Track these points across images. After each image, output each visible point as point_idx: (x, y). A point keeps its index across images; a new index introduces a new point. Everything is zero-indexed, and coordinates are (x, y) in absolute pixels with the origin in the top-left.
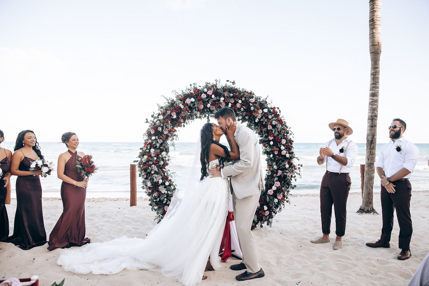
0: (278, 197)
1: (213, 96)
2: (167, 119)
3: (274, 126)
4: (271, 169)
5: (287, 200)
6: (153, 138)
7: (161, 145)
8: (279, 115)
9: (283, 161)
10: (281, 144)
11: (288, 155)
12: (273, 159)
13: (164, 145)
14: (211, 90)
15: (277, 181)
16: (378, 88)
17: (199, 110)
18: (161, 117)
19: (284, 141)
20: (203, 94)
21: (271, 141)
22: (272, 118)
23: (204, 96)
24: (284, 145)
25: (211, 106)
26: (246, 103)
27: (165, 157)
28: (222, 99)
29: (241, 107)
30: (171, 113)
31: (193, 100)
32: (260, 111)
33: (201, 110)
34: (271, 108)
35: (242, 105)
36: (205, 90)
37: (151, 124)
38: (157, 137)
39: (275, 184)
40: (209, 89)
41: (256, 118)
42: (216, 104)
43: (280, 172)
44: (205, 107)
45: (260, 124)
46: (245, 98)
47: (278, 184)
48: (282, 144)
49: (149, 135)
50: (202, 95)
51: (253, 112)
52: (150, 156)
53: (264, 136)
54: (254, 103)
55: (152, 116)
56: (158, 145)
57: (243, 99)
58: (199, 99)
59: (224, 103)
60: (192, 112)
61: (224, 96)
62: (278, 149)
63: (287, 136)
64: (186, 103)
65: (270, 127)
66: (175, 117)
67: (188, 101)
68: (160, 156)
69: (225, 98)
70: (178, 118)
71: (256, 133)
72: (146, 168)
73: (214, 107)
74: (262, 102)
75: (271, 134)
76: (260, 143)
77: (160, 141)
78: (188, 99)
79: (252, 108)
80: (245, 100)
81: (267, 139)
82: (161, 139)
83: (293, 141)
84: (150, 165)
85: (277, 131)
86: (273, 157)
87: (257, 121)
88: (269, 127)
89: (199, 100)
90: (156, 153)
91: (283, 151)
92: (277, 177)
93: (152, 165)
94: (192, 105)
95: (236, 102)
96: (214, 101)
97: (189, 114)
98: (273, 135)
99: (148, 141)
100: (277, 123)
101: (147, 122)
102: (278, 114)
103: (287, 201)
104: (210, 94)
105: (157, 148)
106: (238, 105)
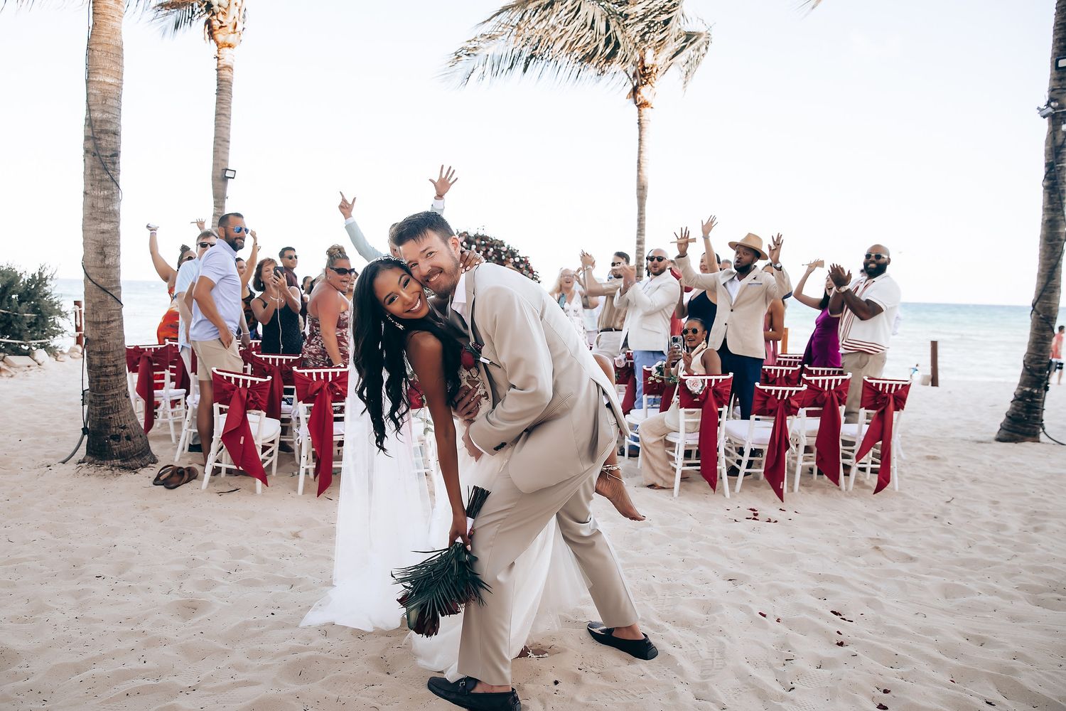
16: (644, 235)
26: (497, 252)
35: (493, 253)
46: (497, 245)
54: (505, 251)
57: (495, 247)
69: (476, 246)
74: (513, 252)
79: (503, 257)
80: (497, 249)
102: (529, 263)
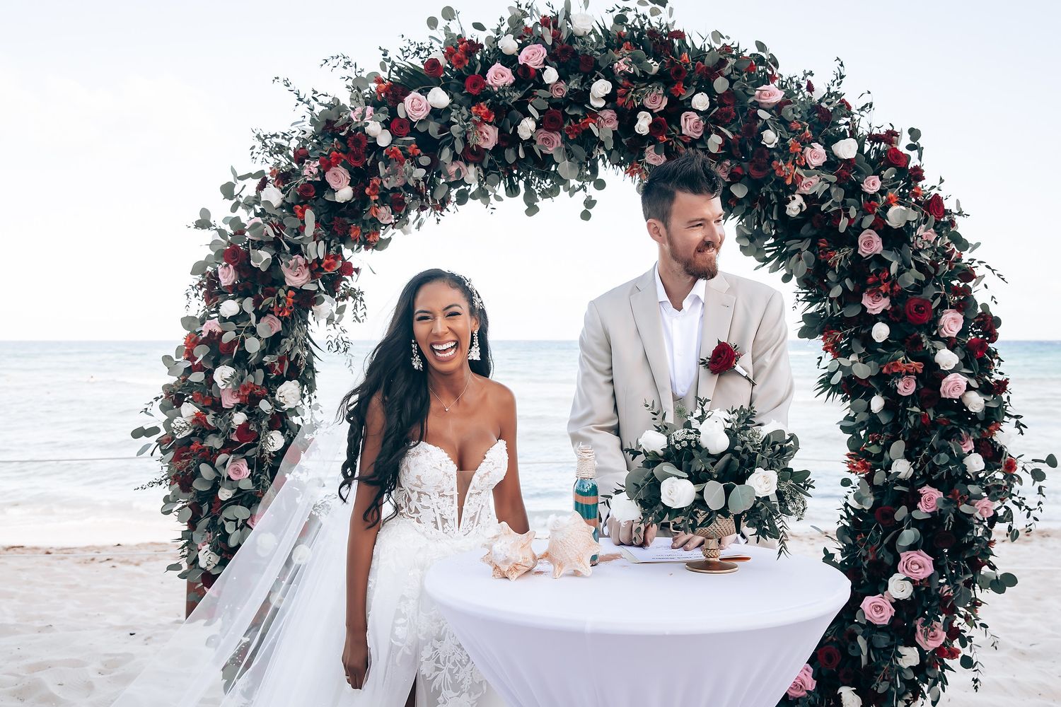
0: (920, 638)
1: (551, 75)
2: (301, 204)
3: (896, 238)
4: (879, 477)
5: (965, 652)
6: (230, 307)
7: (273, 343)
8: (918, 174)
9: (949, 434)
10: (937, 338)
11: (976, 403)
12: (884, 420)
13: (287, 345)
14: (540, 40)
15: (913, 547)
17: (472, 155)
18: (273, 195)
19: (951, 323)
20: (498, 66)
21: (874, 319)
22: (882, 192)
23: (499, 76)
24: (951, 344)
25: (542, 131)
27: (294, 411)
28: (601, 88)
29: (707, 133)
30: (322, 174)
31: (439, 98)
32: (816, 154)
33: (488, 157)
34: (875, 138)
35: (712, 120)
36: (509, 44)
37: (222, 232)
38: (248, 305)
39: (900, 566)
40: (526, 37)
41: (792, 189)
42: (566, 116)
43: (931, 498)
44: (509, 139)
45: (813, 227)
47: (919, 565)
48: (942, 340)
49: (213, 291)
50: (491, 73)
51: (773, 158)
52: (216, 406)
53: (836, 292)
54: (778, 107)
55: (228, 190)
56: (253, 345)
57: (721, 85)
58: (475, 92)
59: (608, 114)
60: (435, 168)
61: (609, 75)
62: (917, 366)
63: (967, 291)
64: (402, 115)
66: (344, 193)
67: (415, 106)
68: (265, 406)
69: (616, 86)
70: (361, 197)
71: (786, 279)
72: (188, 470)
73: (557, 138)
74: (824, 105)
75: (878, 283)
76: (806, 333)
77: (269, 327)
78: (414, 94)
79: (770, 138)
80: (730, 93)
81: (851, 312)
82: (273, 313)
83: (997, 322)
84: (209, 456)
85: (916, 262)
86: (886, 408)
87: (795, 207)
88: (869, 244)
89: (475, 100)
90: (245, 389)
91: (951, 377)
92: (915, 523)
93: (220, 451)
94: (433, 128)
95: (677, 107)
96: (555, 104)
97: (420, 173)
98: (892, 286)
99: (203, 328)
100: (913, 216)
101: (203, 223)
102: (911, 165)
103: (967, 663)
104: (535, 63)
105: (252, 360)
106: (690, 125)
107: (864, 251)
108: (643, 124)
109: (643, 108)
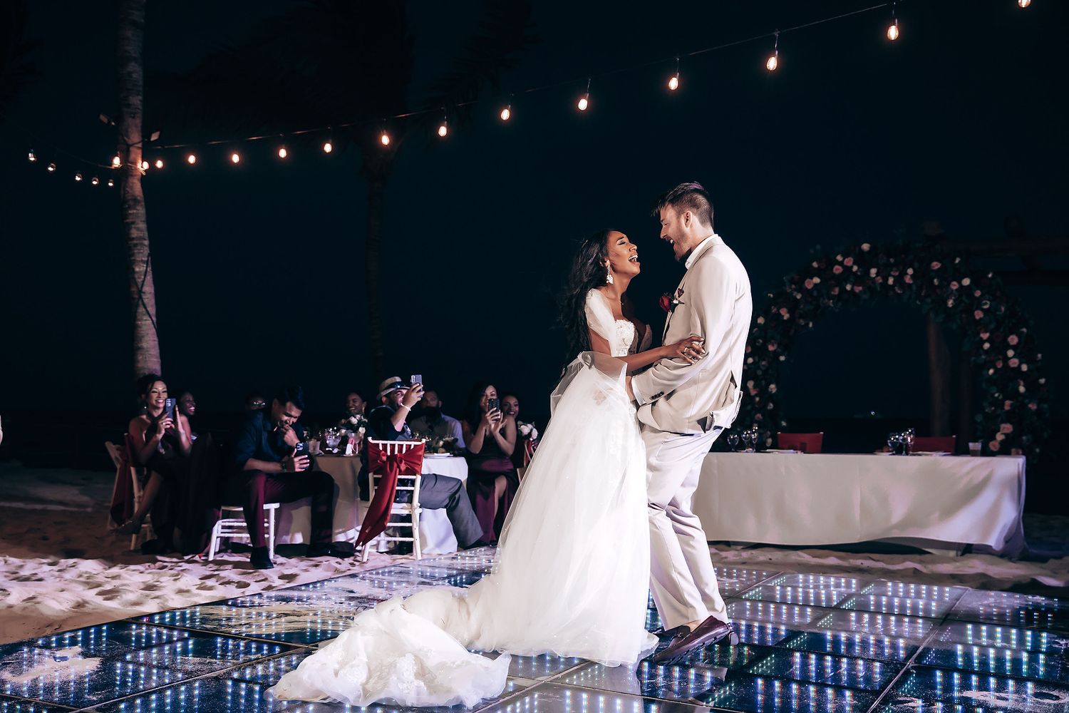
1: (855, 268)
4: (990, 400)
7: (766, 371)
11: (1025, 368)
12: (995, 378)
14: (850, 255)
15: (1003, 422)
18: (761, 320)
19: (1013, 340)
20: (836, 266)
21: (984, 341)
22: (982, 296)
23: (837, 270)
24: (1014, 348)
25: (855, 286)
28: (873, 271)
30: (778, 310)
31: (817, 280)
32: (955, 285)
33: (836, 298)
36: (840, 258)
38: (757, 358)
40: (845, 254)
42: (862, 281)
43: (1008, 404)
47: (1008, 428)
50: (834, 269)
56: (759, 373)
58: (829, 277)
62: (1001, 357)
65: (979, 315)
69: (879, 269)
73: (861, 288)
85: (996, 319)
89: (830, 280)
91: (1012, 360)
95: (902, 274)
96: (858, 277)
104: (850, 264)
106: (908, 280)
107: (977, 318)
108: (891, 281)
109: (891, 275)
